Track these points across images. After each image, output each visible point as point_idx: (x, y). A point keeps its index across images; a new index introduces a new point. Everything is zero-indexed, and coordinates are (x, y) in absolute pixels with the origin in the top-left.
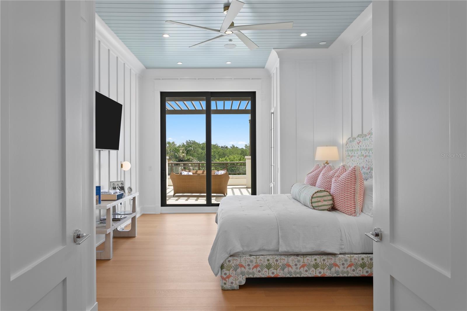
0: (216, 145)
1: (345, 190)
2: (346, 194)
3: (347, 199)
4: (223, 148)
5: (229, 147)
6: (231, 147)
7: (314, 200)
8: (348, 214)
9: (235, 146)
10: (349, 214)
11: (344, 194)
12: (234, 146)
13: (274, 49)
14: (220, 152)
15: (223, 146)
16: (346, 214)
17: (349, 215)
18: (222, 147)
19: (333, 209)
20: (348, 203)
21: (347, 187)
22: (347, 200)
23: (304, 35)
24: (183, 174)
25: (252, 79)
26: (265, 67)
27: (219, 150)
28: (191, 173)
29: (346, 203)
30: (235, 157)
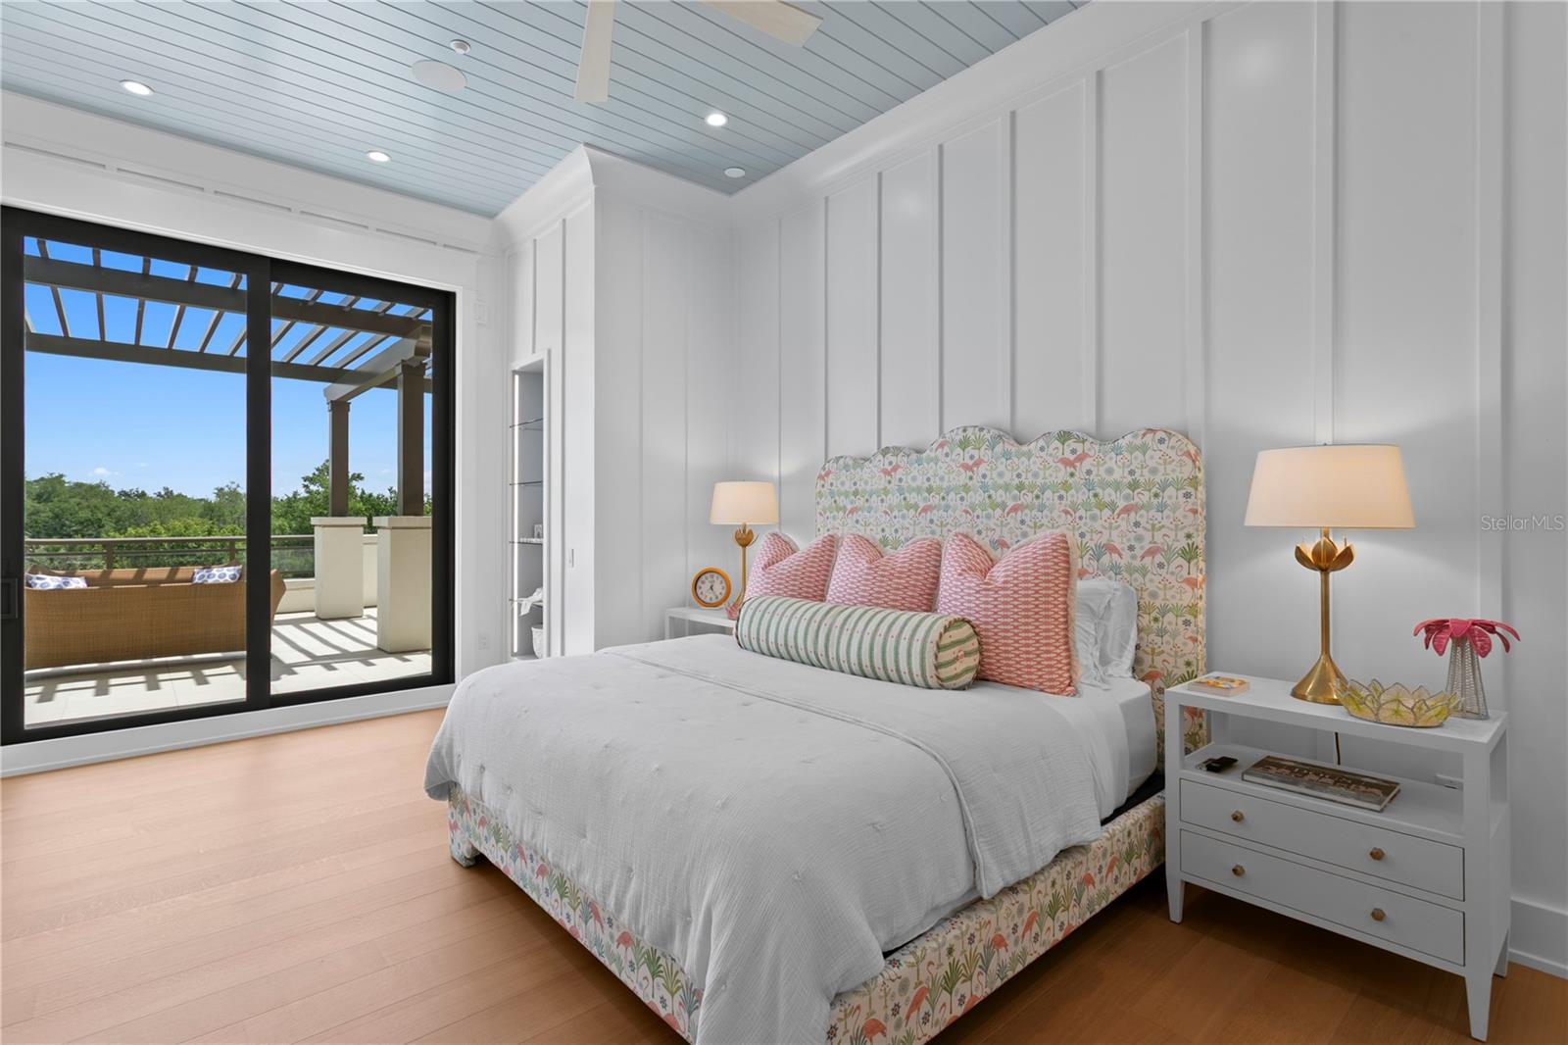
0: (98, 486)
1: (1037, 613)
2: (1044, 627)
3: (1047, 641)
4: (129, 496)
5: (151, 493)
6: (159, 495)
7: (945, 656)
8: (1053, 691)
9: (175, 493)
10: (1056, 690)
11: (1037, 627)
12: (169, 493)
13: (587, 144)
14: (119, 508)
15: (127, 490)
16: (1042, 690)
17: (1054, 693)
18: (123, 493)
19: (981, 678)
20: (1052, 655)
21: (1045, 603)
22: (1046, 645)
23: (717, 120)
24: (38, 587)
25: (445, 246)
26: (501, 216)
27: (114, 504)
28: (78, 583)
29: (1045, 656)
30: (192, 523)
